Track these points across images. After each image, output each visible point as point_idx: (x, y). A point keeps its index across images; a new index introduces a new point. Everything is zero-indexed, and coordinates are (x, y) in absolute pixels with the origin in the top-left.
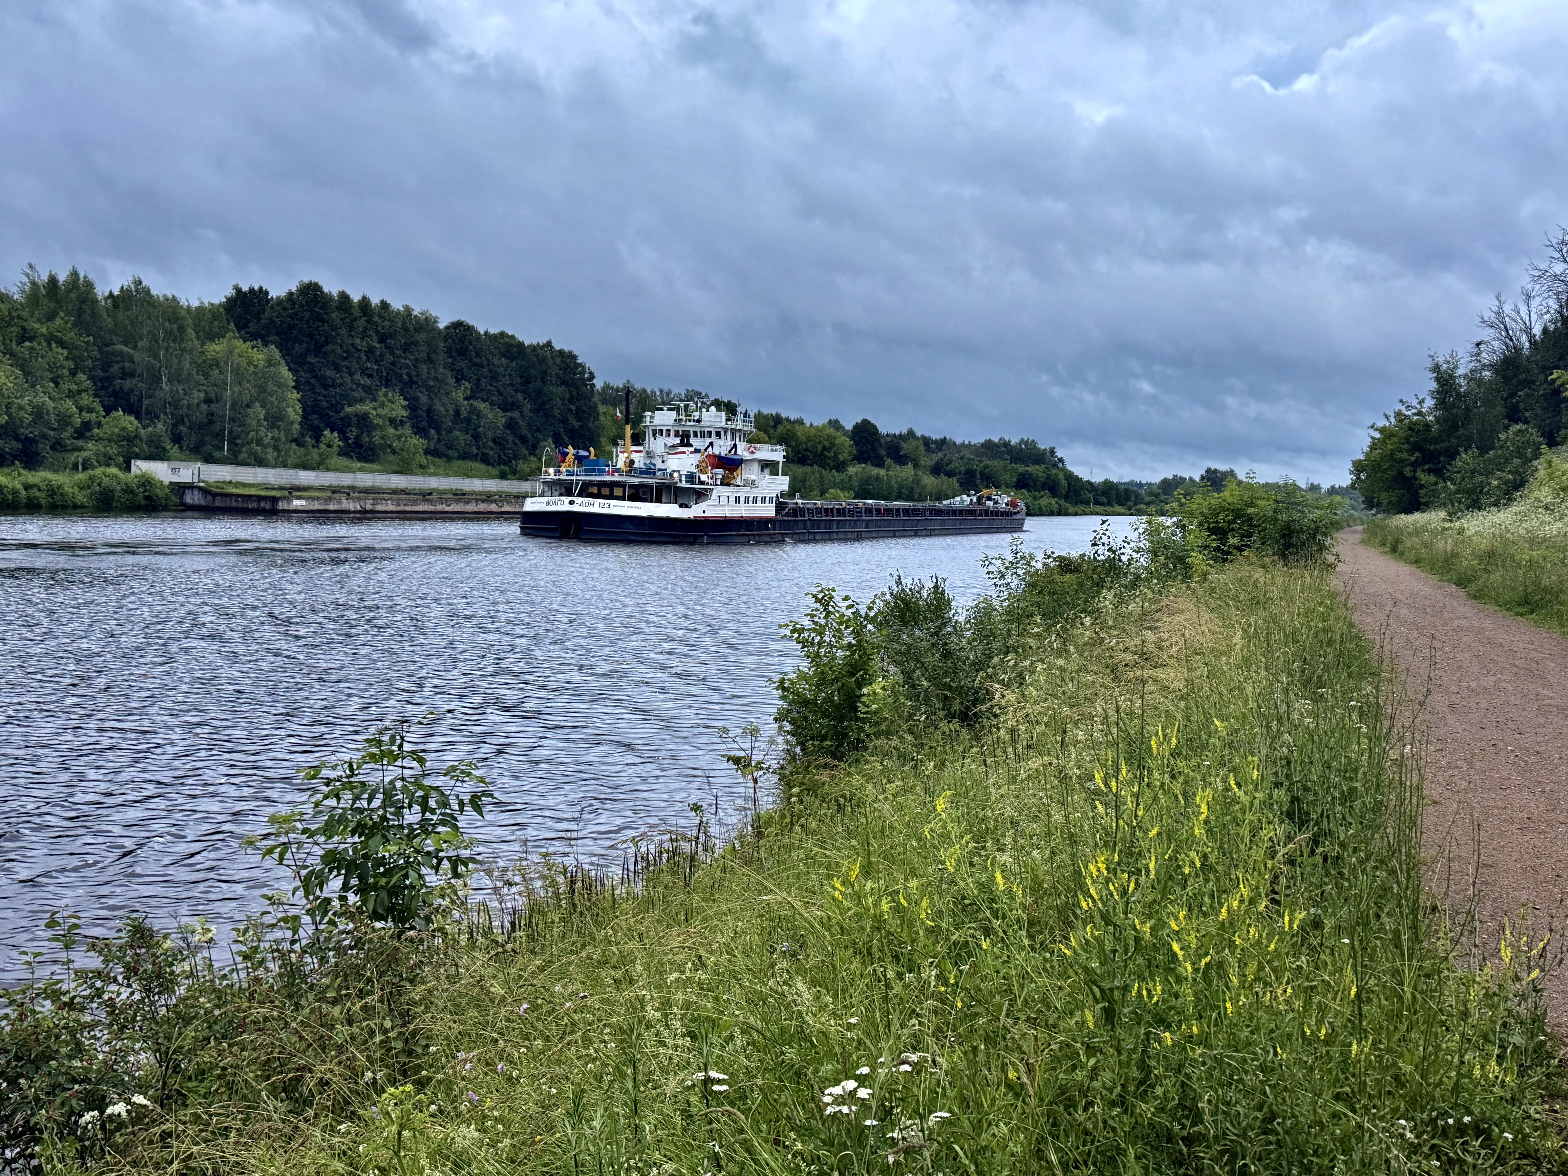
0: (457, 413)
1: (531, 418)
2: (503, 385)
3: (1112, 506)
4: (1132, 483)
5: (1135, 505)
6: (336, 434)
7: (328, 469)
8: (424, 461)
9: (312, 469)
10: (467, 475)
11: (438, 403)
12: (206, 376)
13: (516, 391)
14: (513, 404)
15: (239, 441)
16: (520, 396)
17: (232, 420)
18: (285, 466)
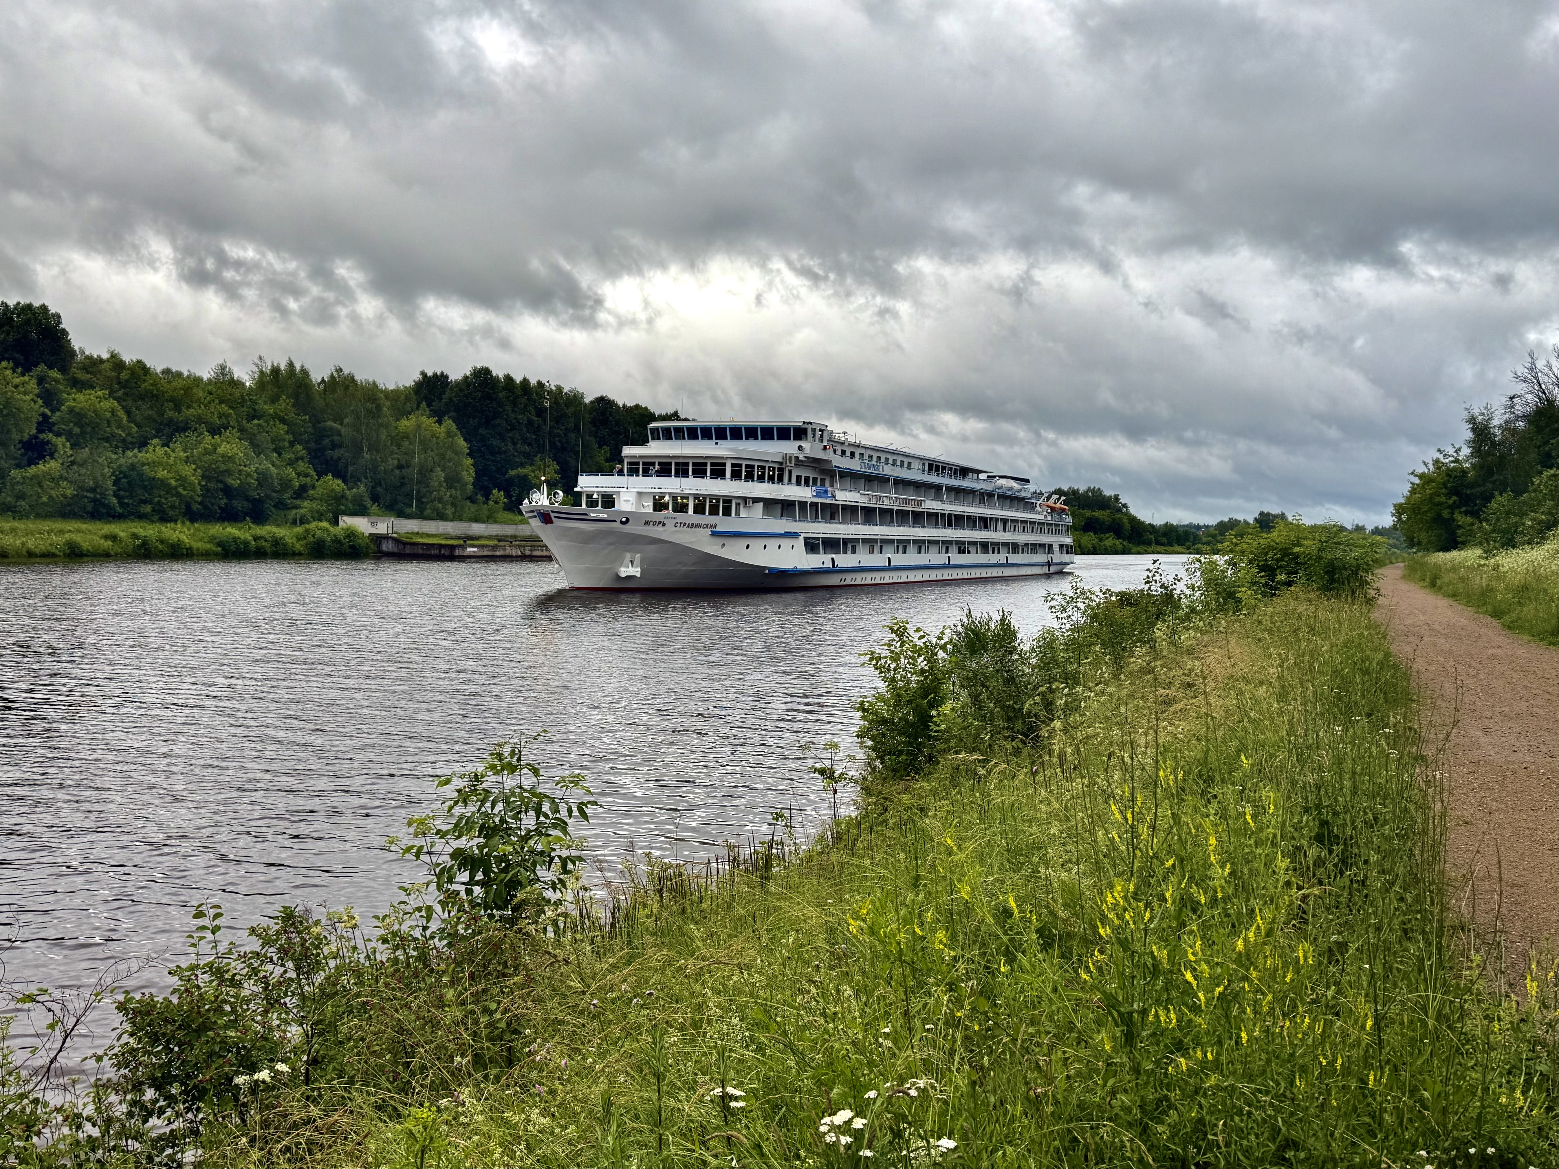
3: (1172, 546)
4: (1190, 526)
5: (1194, 544)
6: (502, 493)
7: (495, 522)
9: (483, 522)
12: (399, 446)
15: (424, 500)
17: (419, 482)
18: (461, 520)
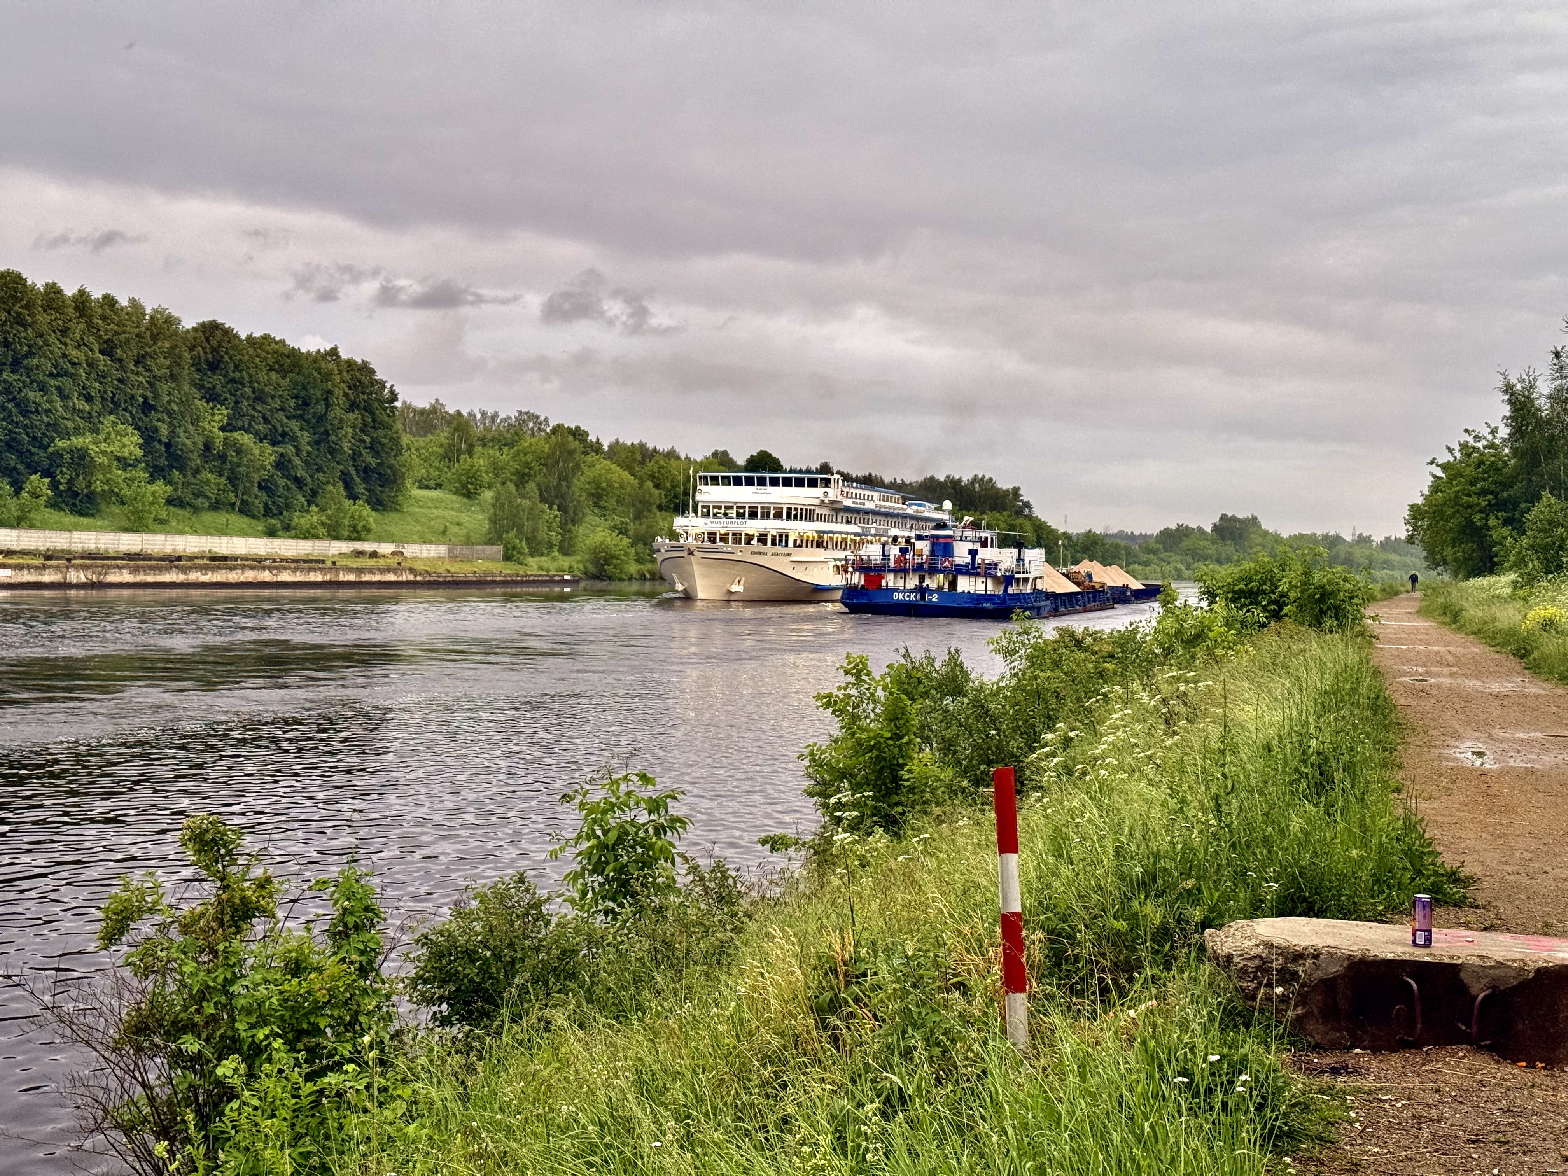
0: (208, 447)
1: (309, 454)
2: (271, 410)
4: (1121, 535)
8: (163, 514)
10: (223, 531)
11: (182, 434)
13: (287, 417)
14: (284, 434)
16: (294, 426)
